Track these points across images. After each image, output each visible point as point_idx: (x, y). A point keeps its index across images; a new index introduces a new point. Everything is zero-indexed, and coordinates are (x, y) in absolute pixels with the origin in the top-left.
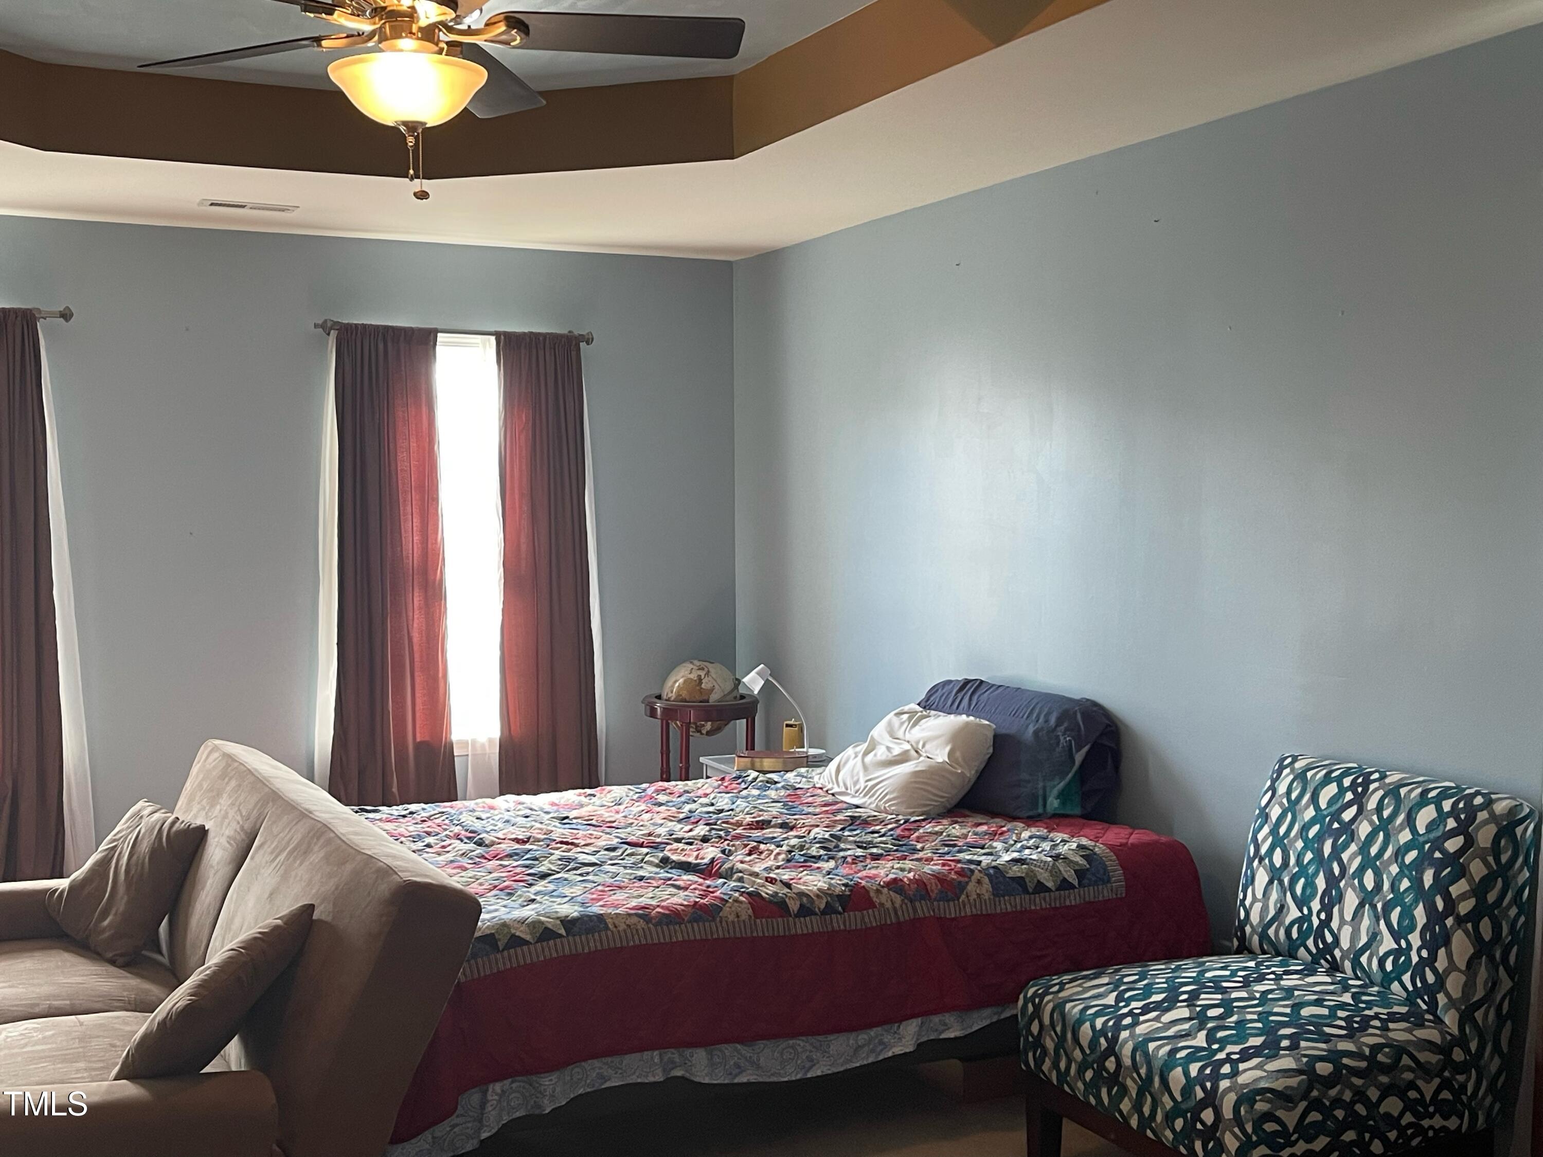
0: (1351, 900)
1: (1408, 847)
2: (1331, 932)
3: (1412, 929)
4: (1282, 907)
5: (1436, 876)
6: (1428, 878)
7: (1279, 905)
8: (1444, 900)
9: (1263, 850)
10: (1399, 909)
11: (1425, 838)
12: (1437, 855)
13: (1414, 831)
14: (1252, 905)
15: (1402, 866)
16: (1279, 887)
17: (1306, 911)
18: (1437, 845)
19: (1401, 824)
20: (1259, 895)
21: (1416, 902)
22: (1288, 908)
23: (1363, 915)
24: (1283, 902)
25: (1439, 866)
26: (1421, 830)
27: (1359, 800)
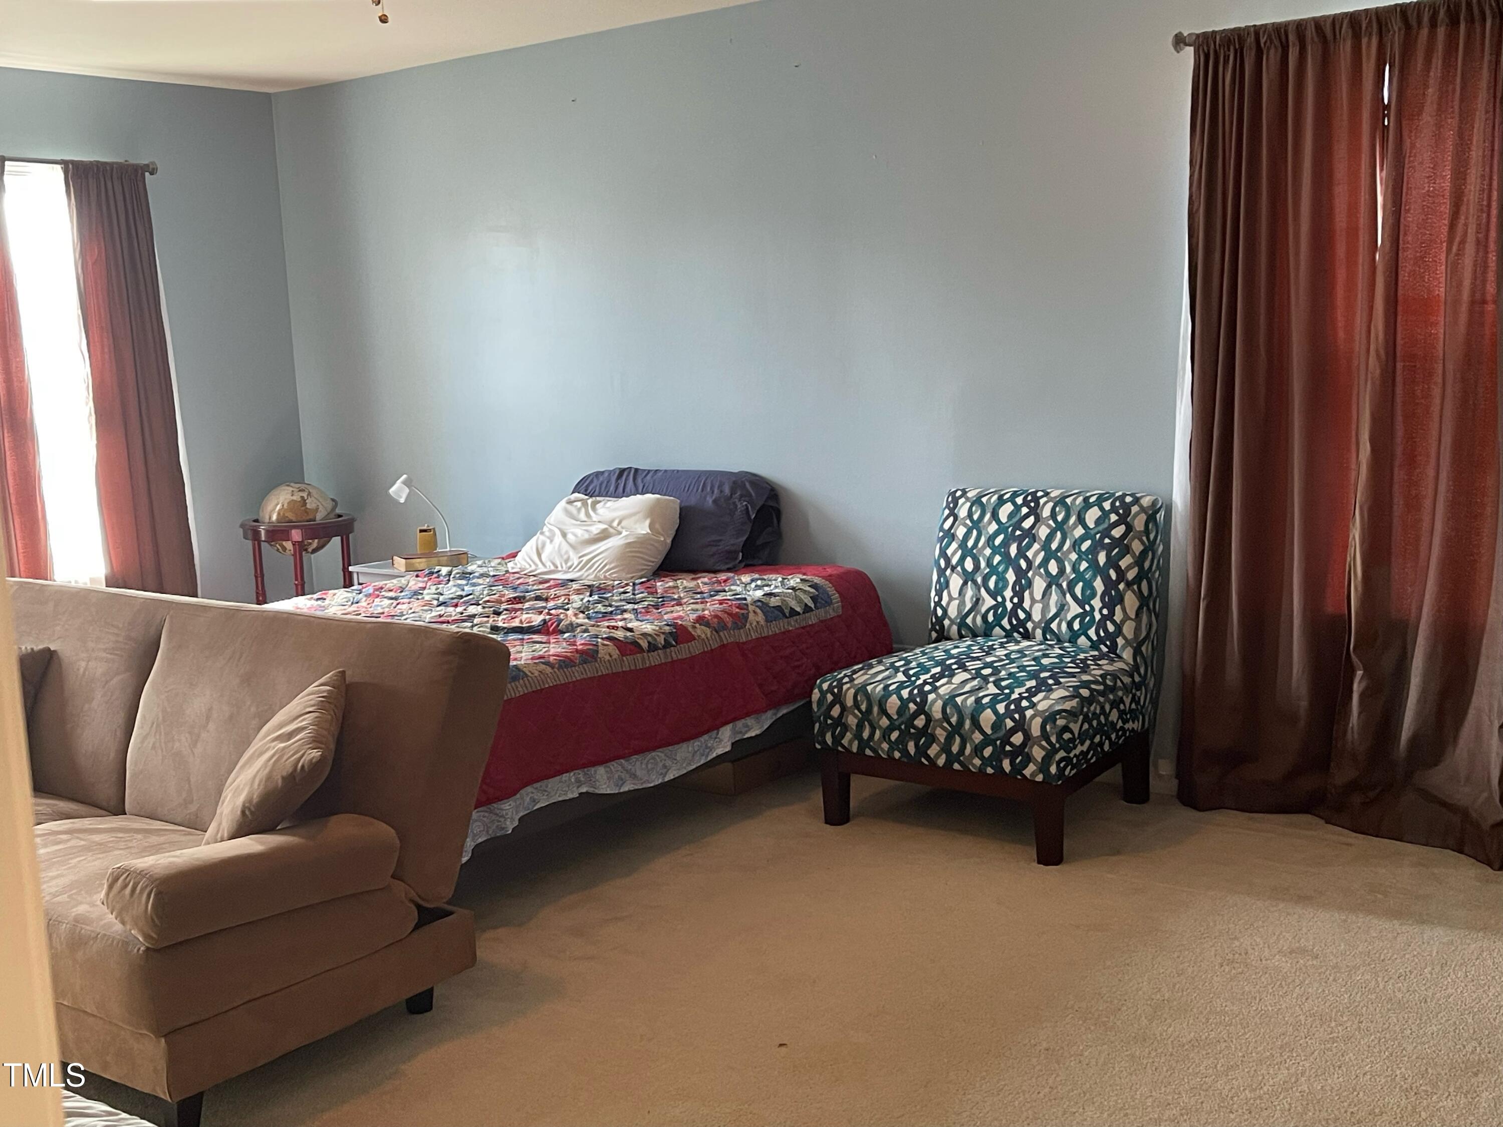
0: (1039, 584)
1: (1083, 539)
2: (1024, 610)
3: (1094, 595)
4: (978, 600)
5: (1108, 556)
6: (1102, 558)
7: (974, 599)
8: (1116, 572)
9: (954, 561)
10: (1081, 584)
11: (1096, 530)
12: (1107, 541)
13: (1085, 526)
14: (948, 604)
15: (1080, 553)
16: (974, 586)
17: (999, 599)
18: (1106, 533)
19: (1074, 523)
20: (955, 594)
21: (1094, 577)
22: (984, 600)
23: (1051, 594)
24: (978, 596)
25: (1109, 549)
26: (1091, 525)
27: (1035, 511)
